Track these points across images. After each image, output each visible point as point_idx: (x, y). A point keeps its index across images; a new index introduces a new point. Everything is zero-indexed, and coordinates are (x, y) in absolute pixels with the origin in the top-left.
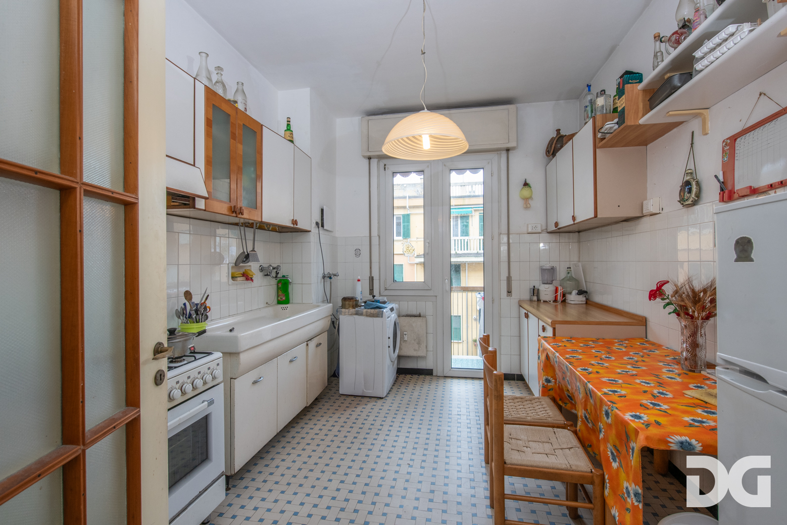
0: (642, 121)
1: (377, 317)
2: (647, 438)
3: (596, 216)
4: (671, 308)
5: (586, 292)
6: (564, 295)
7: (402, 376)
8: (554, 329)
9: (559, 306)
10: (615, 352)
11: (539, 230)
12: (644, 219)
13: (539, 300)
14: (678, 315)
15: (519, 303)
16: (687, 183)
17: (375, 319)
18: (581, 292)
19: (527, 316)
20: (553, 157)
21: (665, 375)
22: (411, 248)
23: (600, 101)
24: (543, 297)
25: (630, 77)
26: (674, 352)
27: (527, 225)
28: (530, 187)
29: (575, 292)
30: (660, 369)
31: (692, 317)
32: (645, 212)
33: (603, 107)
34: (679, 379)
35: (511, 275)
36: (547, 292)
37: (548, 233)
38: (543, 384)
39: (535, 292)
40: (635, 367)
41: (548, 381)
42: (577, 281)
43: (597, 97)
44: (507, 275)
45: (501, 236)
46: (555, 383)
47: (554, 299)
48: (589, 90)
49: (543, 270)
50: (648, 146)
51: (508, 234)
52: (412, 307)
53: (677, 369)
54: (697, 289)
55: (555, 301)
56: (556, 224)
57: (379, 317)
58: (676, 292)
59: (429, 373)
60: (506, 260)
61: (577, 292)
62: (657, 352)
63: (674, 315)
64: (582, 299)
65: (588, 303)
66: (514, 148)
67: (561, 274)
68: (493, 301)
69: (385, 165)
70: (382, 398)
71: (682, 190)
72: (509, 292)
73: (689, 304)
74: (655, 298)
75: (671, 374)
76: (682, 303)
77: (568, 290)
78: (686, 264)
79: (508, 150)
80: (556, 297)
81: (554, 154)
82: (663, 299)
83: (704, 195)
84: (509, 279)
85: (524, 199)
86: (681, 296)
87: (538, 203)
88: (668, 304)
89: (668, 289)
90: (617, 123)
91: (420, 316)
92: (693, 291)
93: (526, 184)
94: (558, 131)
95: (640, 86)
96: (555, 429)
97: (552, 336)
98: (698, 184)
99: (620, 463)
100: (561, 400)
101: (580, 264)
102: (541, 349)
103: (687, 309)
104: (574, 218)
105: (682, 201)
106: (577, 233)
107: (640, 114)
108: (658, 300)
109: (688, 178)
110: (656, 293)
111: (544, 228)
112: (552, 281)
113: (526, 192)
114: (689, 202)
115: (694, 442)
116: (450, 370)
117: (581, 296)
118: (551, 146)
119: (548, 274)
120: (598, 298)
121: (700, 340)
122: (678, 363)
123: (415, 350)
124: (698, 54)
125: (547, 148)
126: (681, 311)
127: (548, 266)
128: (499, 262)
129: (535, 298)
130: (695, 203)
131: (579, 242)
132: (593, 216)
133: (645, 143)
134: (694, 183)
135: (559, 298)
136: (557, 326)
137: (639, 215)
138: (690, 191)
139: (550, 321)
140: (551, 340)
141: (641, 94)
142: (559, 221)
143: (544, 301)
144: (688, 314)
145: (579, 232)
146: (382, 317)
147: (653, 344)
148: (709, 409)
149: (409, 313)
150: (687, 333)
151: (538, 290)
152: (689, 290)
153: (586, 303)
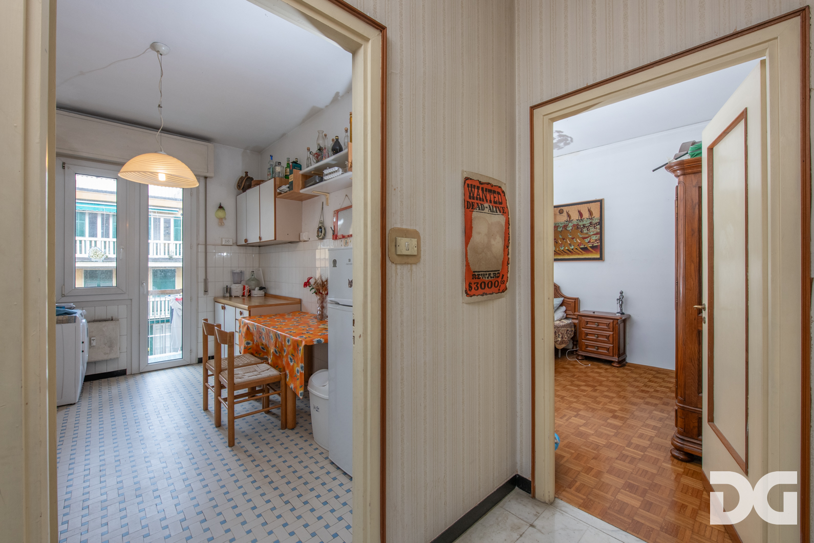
0: (302, 191)
1: (68, 323)
2: (306, 342)
3: (275, 239)
4: (314, 290)
5: (265, 288)
6: (250, 291)
7: (88, 383)
8: (250, 311)
9: (246, 298)
10: (287, 318)
11: (231, 244)
12: (301, 244)
13: (231, 296)
14: (316, 294)
15: (214, 300)
16: (320, 228)
17: (64, 325)
18: (261, 288)
19: (224, 308)
20: (244, 192)
21: (311, 323)
22: (100, 253)
23: (278, 169)
24: (234, 294)
25: (296, 165)
26: (314, 315)
27: (222, 239)
28: (224, 209)
29: (257, 288)
30: (309, 321)
31: (322, 294)
32: (301, 239)
33: (279, 172)
34: (316, 324)
35: (208, 278)
36: (237, 289)
37: (238, 246)
38: (245, 346)
39: (228, 290)
40: (297, 323)
41: (248, 343)
42: (258, 281)
43: (276, 165)
44: (204, 277)
45: (199, 246)
46: (253, 343)
47: (242, 294)
48: (272, 159)
49: (233, 273)
50: (303, 202)
51: (206, 245)
52: (101, 312)
53: (315, 320)
54: (324, 281)
55: (243, 295)
56: (246, 241)
57: (70, 323)
58: (315, 283)
59: (122, 373)
60: (204, 265)
61: (259, 288)
62: (306, 316)
63: (315, 294)
64: (262, 292)
65: (266, 295)
66: (211, 177)
67: (247, 276)
68: (191, 299)
69: (64, 163)
70: (74, 404)
71: (318, 231)
72: (206, 291)
73: (320, 288)
74: (306, 286)
75: (313, 322)
76: (318, 288)
77: (253, 287)
78: (319, 269)
79: (206, 178)
80: (244, 293)
81: (244, 190)
82: (310, 287)
83: (327, 235)
84: (206, 281)
85: (219, 219)
86: (317, 284)
87: (230, 222)
88: (312, 289)
89: (312, 281)
90: (289, 187)
91: (112, 320)
92: (322, 281)
93: (221, 207)
94: (247, 173)
95: (301, 172)
96: (258, 365)
97: (248, 316)
98: (325, 229)
99: (294, 362)
100: (256, 353)
101: (261, 269)
102: (242, 325)
103: (320, 291)
104: (260, 238)
105: (318, 236)
106: (258, 247)
107: (300, 187)
108: (308, 287)
109: (320, 225)
110: (307, 284)
111: (235, 242)
112: (241, 281)
113: (221, 214)
114: (320, 237)
115: (322, 339)
116: (147, 366)
117: (262, 291)
118: (241, 183)
119: (238, 276)
120: (272, 292)
121: (325, 305)
122: (316, 318)
123: (105, 354)
124: (326, 172)
125: (238, 183)
126: (318, 292)
127: (238, 270)
128: (197, 267)
129: (228, 295)
130: (323, 238)
131: (260, 253)
132: (274, 239)
133: (302, 200)
134: (323, 228)
135: (246, 294)
136: (252, 310)
137: (298, 240)
138: (321, 232)
139: (246, 307)
140: (248, 318)
141: (301, 176)
142: (248, 238)
143: (235, 297)
144: (320, 293)
145: (259, 246)
146: (75, 322)
147: (305, 313)
148: (326, 329)
149: (96, 318)
150: (319, 302)
151: (230, 288)
152: (321, 281)
153: (265, 296)
